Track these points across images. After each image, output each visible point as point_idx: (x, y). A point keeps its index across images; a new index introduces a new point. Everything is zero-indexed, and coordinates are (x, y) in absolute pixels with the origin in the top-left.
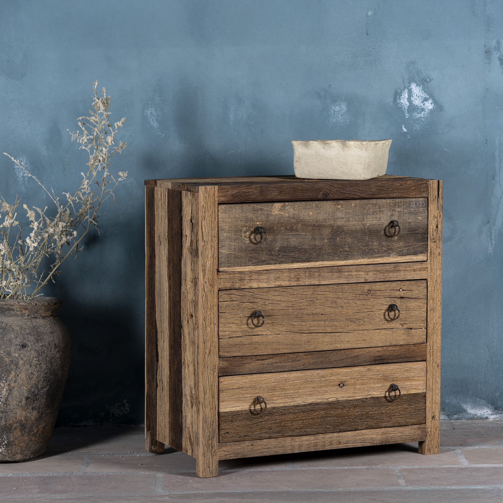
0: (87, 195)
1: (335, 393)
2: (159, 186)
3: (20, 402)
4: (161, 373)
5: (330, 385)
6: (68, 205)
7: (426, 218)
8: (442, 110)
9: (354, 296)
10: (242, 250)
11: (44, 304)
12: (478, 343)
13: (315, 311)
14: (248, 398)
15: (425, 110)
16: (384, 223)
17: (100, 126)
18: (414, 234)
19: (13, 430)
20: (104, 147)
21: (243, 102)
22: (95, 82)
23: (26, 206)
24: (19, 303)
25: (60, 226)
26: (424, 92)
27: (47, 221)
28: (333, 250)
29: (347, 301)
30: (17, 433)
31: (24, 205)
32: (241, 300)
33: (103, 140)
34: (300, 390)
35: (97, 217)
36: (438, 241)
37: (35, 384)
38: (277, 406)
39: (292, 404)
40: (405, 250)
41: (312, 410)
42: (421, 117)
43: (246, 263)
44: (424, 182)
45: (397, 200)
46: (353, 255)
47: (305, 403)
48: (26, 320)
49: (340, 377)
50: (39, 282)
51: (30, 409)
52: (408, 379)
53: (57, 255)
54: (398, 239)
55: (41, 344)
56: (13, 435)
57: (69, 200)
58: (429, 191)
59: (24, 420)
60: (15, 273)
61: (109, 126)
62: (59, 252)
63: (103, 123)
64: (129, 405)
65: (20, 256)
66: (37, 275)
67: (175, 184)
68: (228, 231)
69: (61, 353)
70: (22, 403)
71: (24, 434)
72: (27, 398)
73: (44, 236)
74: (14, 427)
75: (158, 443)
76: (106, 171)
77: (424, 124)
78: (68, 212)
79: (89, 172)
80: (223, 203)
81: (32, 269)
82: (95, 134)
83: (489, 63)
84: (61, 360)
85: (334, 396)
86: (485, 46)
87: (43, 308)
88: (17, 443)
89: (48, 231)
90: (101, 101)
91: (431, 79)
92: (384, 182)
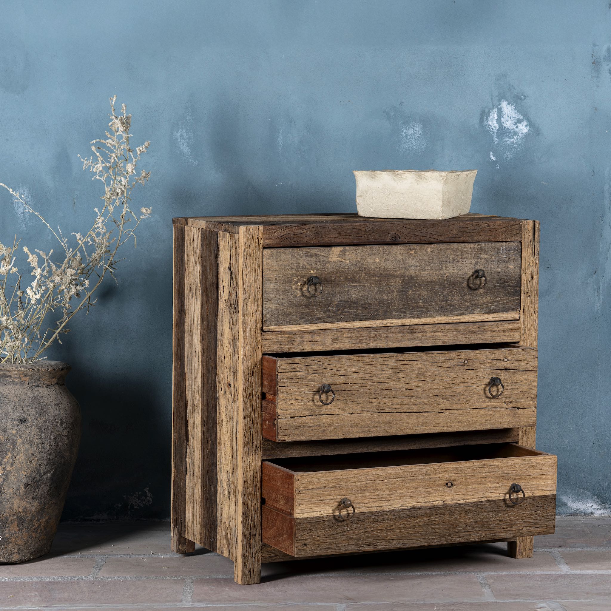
0: (101, 236)
1: (442, 494)
2: (191, 226)
3: (17, 490)
4: (191, 456)
5: (435, 485)
6: (78, 248)
7: (518, 267)
8: (539, 134)
9: (447, 366)
10: (292, 304)
11: (48, 369)
12: (581, 421)
13: (398, 385)
14: (332, 501)
15: (519, 134)
16: (467, 273)
17: (119, 152)
18: (504, 286)
19: (8, 524)
20: (123, 177)
21: (294, 122)
22: (113, 97)
23: (27, 248)
24: (17, 367)
25: (69, 274)
26: (518, 111)
27: (53, 267)
28: (403, 305)
29: (438, 373)
30: (14, 528)
31: (24, 248)
32: (306, 371)
33: (123, 169)
34: (397, 491)
35: (114, 263)
36: (533, 296)
37: (36, 468)
38: (368, 511)
39: (387, 508)
40: (493, 306)
41: (412, 517)
42: (514, 142)
43: (297, 320)
44: (517, 223)
45: (483, 245)
46: (428, 312)
47: (403, 508)
48: (25, 390)
49: (447, 475)
50: (42, 342)
51: (30, 498)
52: (534, 477)
53: (64, 309)
54: (484, 293)
55: (44, 419)
56: (9, 530)
57: (80, 242)
58: (523, 234)
59: (23, 512)
60: (13, 332)
61: (129, 150)
62: (67, 305)
63: (122, 147)
64: (151, 495)
65: (19, 310)
66: (39, 333)
67: (210, 224)
68: (275, 282)
69: (68, 430)
70: (21, 491)
71: (23, 529)
72: (27, 485)
73: (48, 286)
74: (10, 520)
75: (187, 541)
76: (125, 207)
77: (517, 152)
78: (78, 257)
79: (104, 208)
80: (269, 246)
81: (33, 327)
82: (113, 161)
83: (598, 77)
84: (68, 438)
85: (439, 498)
86: (593, 55)
87: (47, 374)
88: (14, 540)
89: (54, 280)
90: (120, 120)
91: (526, 96)
92: (467, 223)
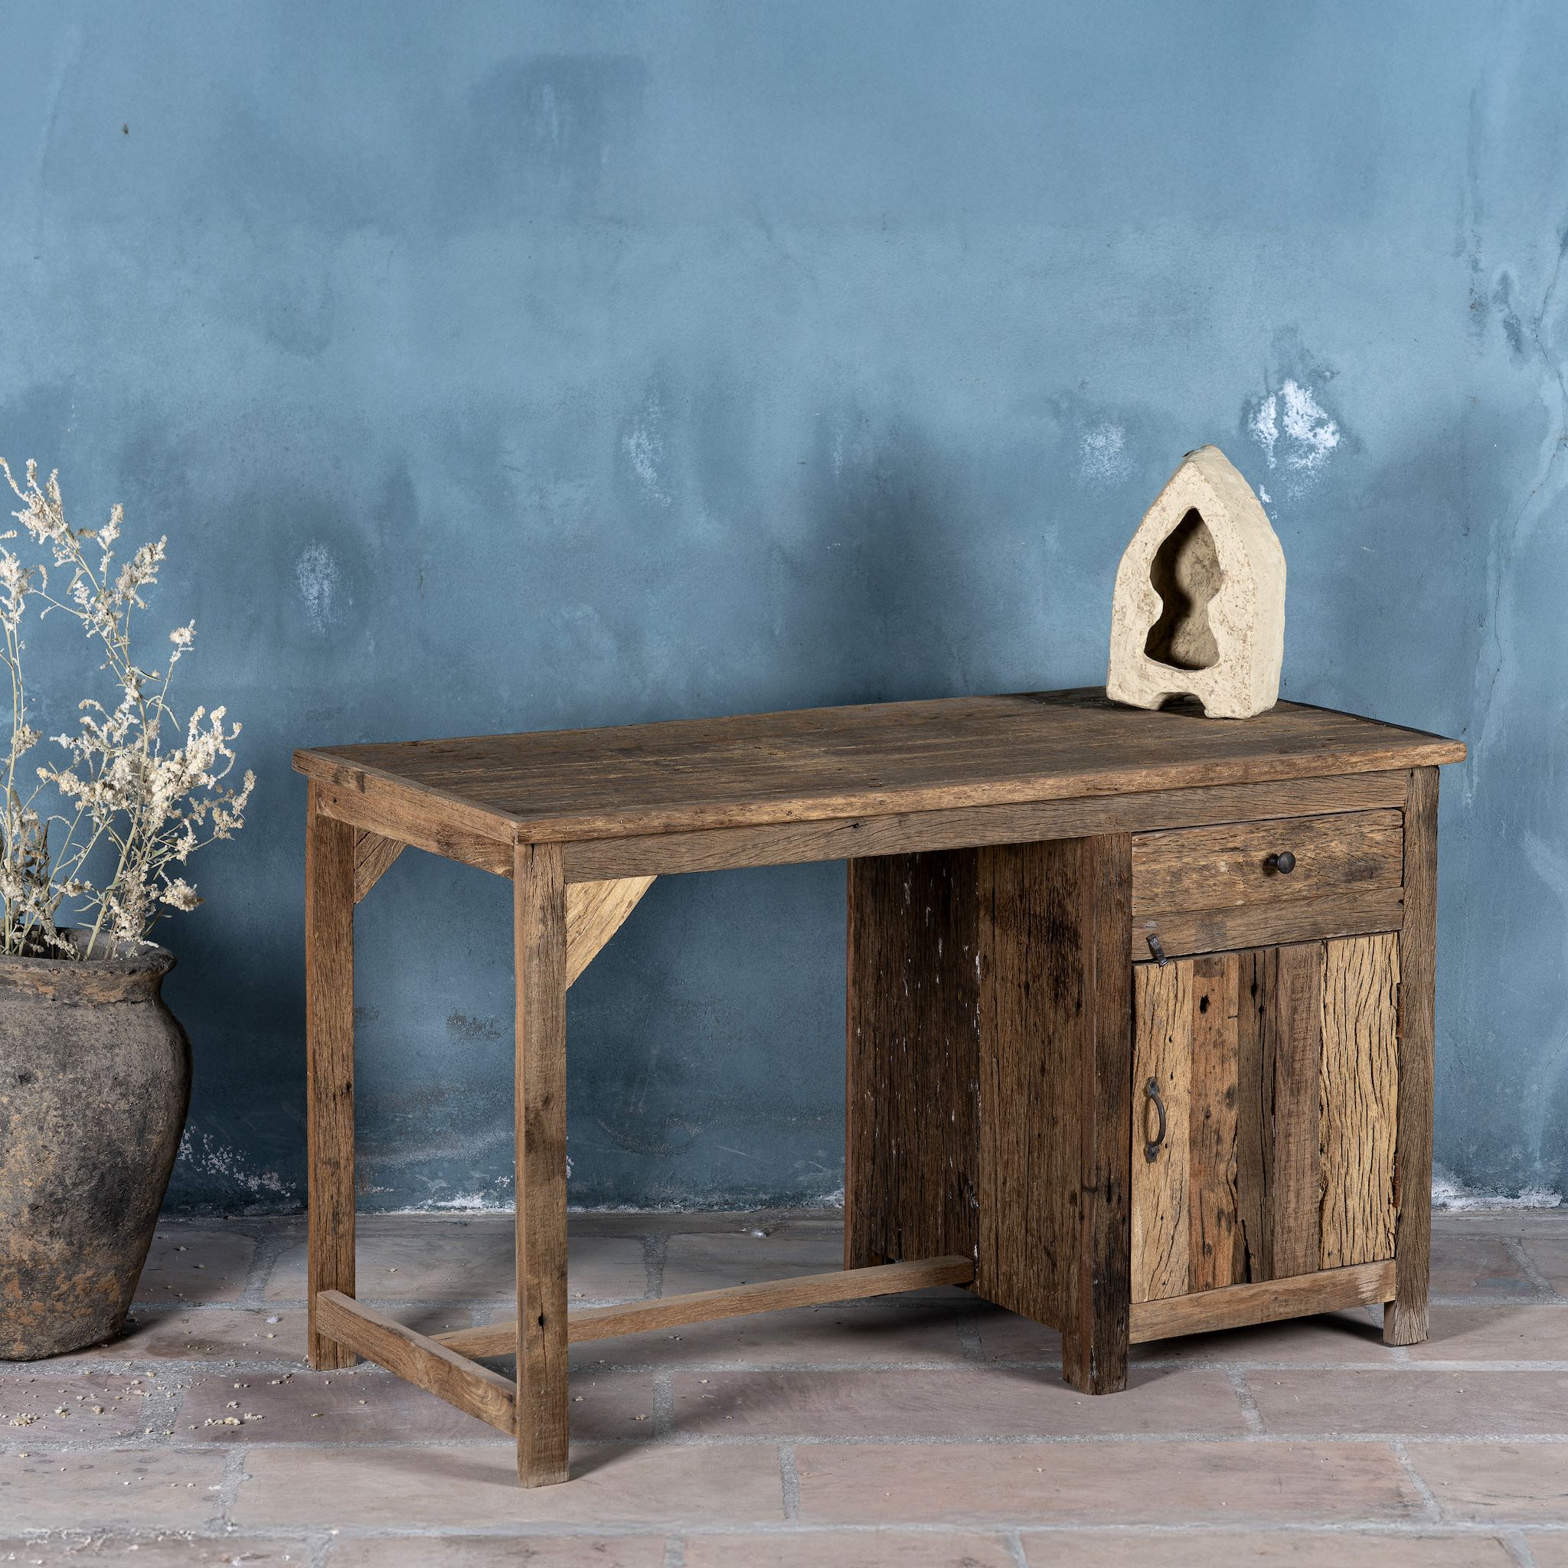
3: (15, 1216)
8: (1359, 449)
15: (1318, 449)
26: (1317, 403)
30: (12, 1291)
37: (54, 1175)
42: (1308, 465)
48: (44, 1012)
51: (44, 1234)
55: (71, 1076)
59: (30, 1261)
69: (132, 1099)
70: (23, 1219)
71: (32, 1294)
72: (34, 1208)
77: (1313, 485)
83: (1480, 335)
84: (132, 1116)
86: (1472, 290)
88: (12, 1314)
91: (1335, 372)
